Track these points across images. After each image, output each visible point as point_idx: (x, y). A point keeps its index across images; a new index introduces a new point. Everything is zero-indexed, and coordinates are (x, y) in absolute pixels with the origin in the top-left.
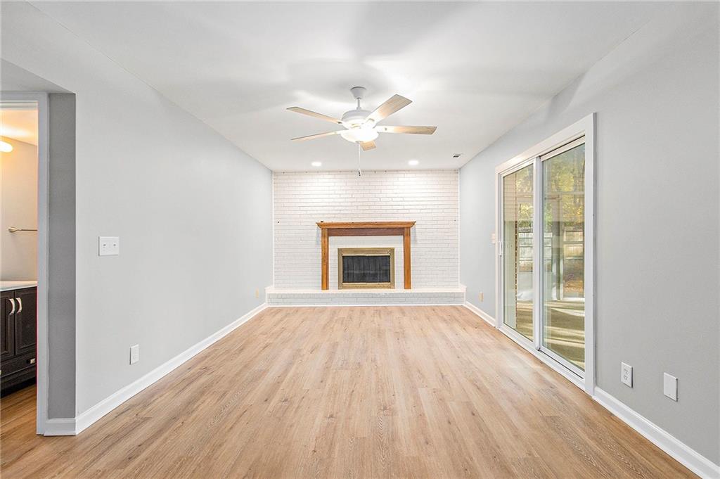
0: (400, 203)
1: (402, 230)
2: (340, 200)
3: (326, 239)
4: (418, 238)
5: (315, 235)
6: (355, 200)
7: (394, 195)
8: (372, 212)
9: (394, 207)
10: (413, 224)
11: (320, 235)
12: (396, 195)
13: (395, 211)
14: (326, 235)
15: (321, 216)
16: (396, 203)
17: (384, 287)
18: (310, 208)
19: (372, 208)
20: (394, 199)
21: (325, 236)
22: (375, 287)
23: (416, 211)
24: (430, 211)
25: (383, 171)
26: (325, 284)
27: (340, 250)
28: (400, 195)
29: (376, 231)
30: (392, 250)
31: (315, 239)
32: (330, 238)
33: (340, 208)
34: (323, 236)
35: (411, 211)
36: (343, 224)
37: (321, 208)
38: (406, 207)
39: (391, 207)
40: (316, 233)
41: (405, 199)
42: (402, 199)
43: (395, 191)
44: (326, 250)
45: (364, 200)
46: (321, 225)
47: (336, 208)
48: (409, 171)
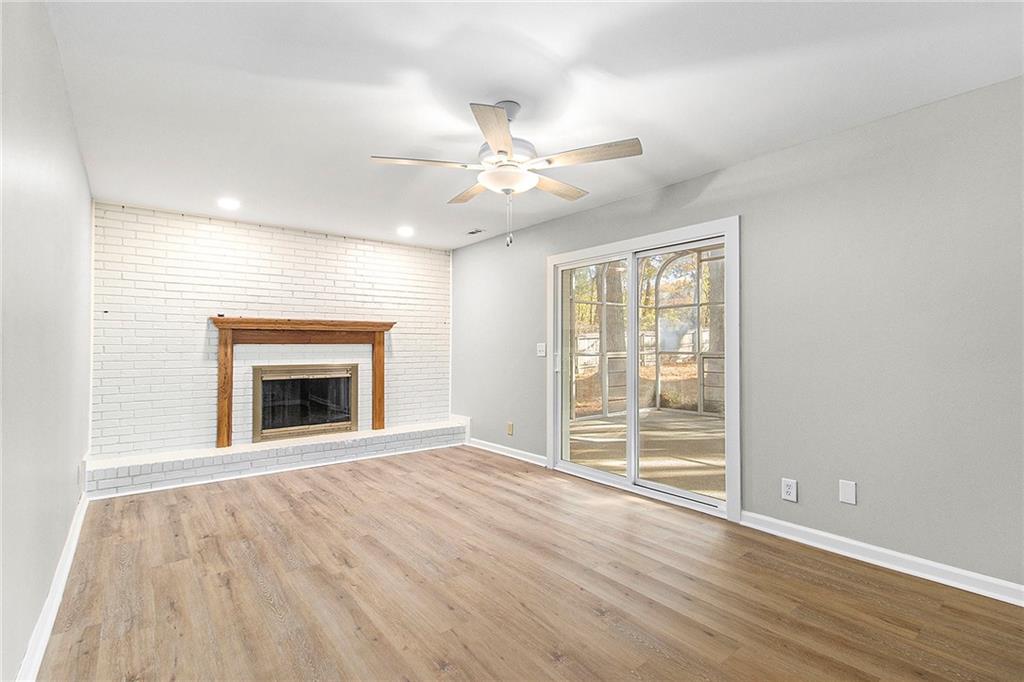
0: (367, 292)
1: (371, 335)
2: (260, 278)
3: (229, 350)
4: (394, 348)
5: (202, 341)
6: (288, 280)
7: (358, 279)
8: (321, 303)
9: (359, 298)
10: (390, 325)
11: (215, 342)
12: (361, 279)
13: (360, 304)
14: (229, 341)
15: (218, 305)
16: (360, 292)
17: (339, 430)
18: (189, 288)
19: (319, 296)
20: (357, 285)
21: (226, 344)
22: (325, 432)
23: (391, 306)
24: (412, 307)
25: (341, 237)
26: (224, 435)
27: (257, 370)
28: (367, 279)
29: (326, 337)
30: (354, 368)
31: (201, 348)
32: (238, 348)
33: (258, 292)
34: (223, 343)
35: (384, 306)
36: (269, 322)
37: (216, 289)
38: (376, 299)
39: (352, 298)
40: (203, 338)
41: (376, 286)
42: (370, 286)
43: (359, 272)
44: (229, 370)
45: (305, 281)
46: (219, 322)
47: (250, 292)
48: (382, 242)
